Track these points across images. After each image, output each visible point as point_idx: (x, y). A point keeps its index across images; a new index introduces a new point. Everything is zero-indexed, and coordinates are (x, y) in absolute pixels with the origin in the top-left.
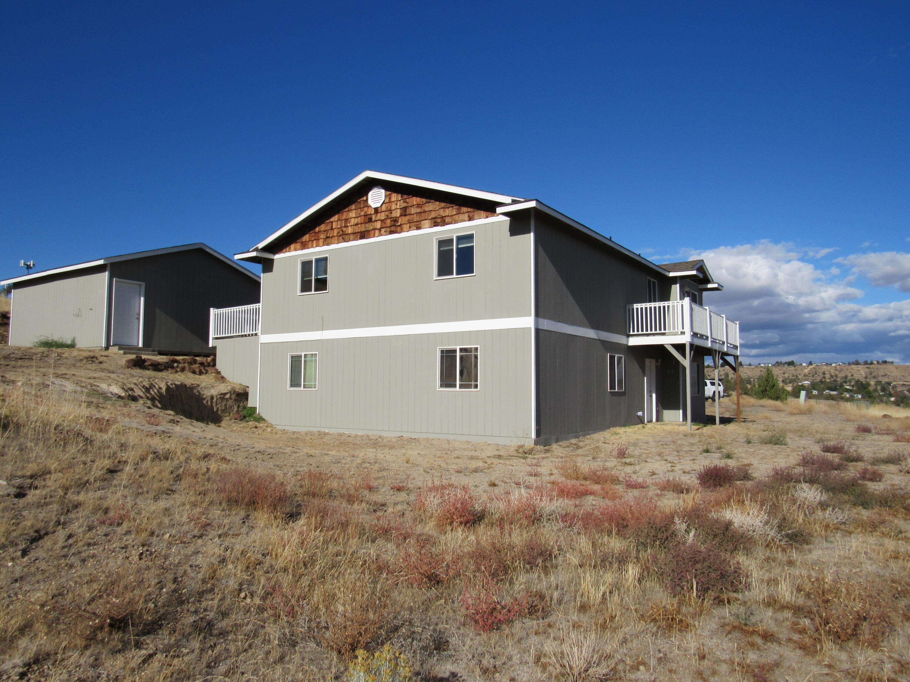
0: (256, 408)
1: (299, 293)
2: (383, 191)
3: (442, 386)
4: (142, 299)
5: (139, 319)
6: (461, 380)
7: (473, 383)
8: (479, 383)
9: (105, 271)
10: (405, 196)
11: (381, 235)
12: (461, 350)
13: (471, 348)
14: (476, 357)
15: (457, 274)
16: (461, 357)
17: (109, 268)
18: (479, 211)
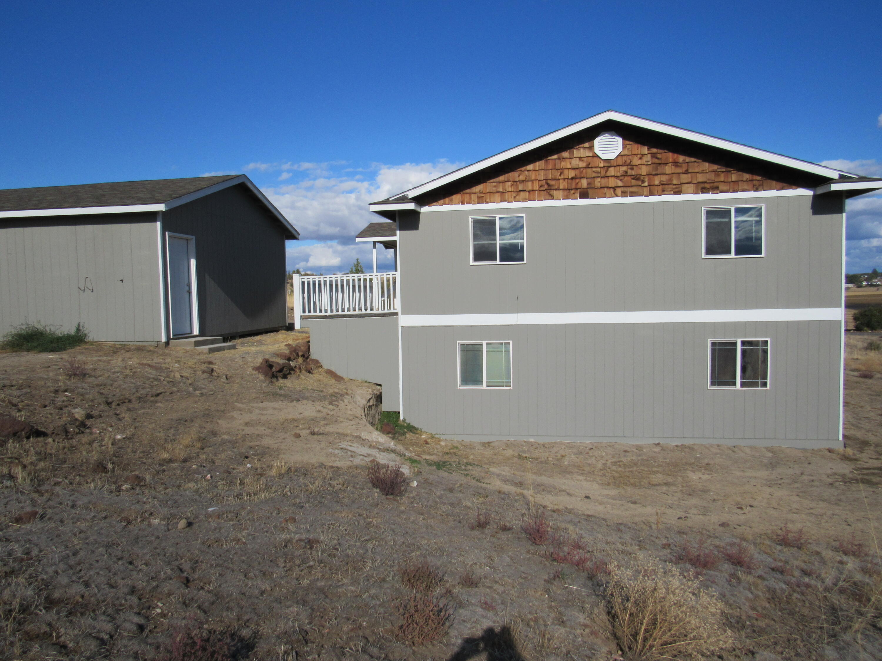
0: (399, 412)
1: (472, 263)
2: (620, 140)
3: (713, 383)
4: (193, 262)
5: (190, 292)
6: (742, 377)
7: (760, 381)
8: (768, 381)
9: (155, 221)
10: (654, 150)
11: (617, 196)
12: (743, 343)
13: (758, 341)
14: (765, 352)
15: (736, 254)
16: (744, 352)
17: (160, 217)
18: (771, 181)
